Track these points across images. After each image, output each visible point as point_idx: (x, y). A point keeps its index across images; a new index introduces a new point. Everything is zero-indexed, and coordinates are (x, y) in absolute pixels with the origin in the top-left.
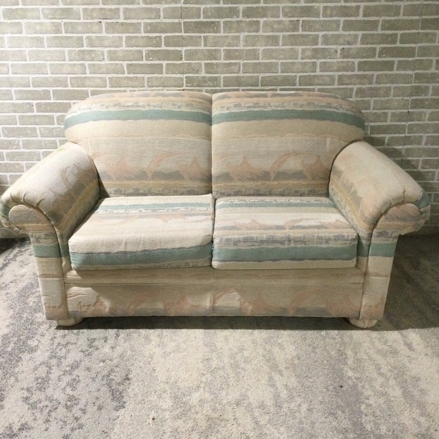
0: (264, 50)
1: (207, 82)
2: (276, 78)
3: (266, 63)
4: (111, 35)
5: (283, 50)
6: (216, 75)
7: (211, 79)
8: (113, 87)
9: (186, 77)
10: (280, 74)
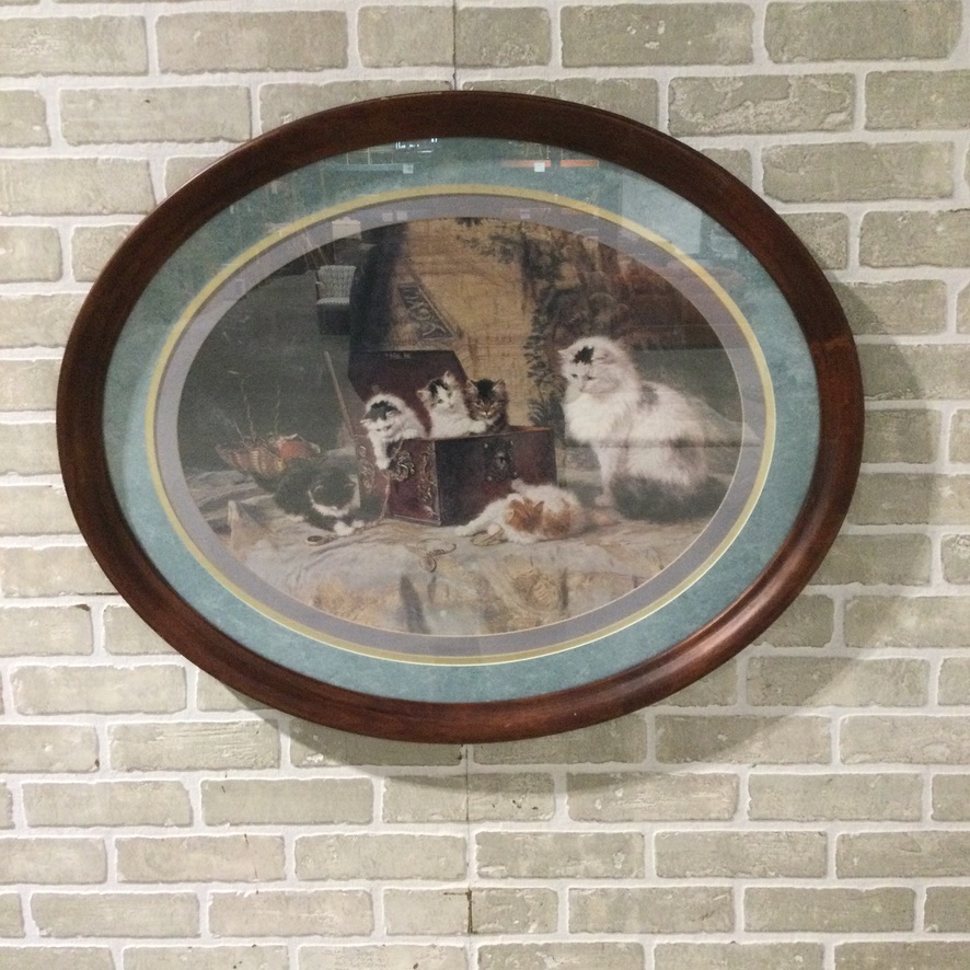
0: (855, 722)
1: (578, 859)
2: (910, 843)
3: (866, 777)
4: (133, 663)
5: (945, 724)
6: (624, 829)
7: (600, 845)
8: (137, 882)
9: (483, 839)
10: (929, 825)
